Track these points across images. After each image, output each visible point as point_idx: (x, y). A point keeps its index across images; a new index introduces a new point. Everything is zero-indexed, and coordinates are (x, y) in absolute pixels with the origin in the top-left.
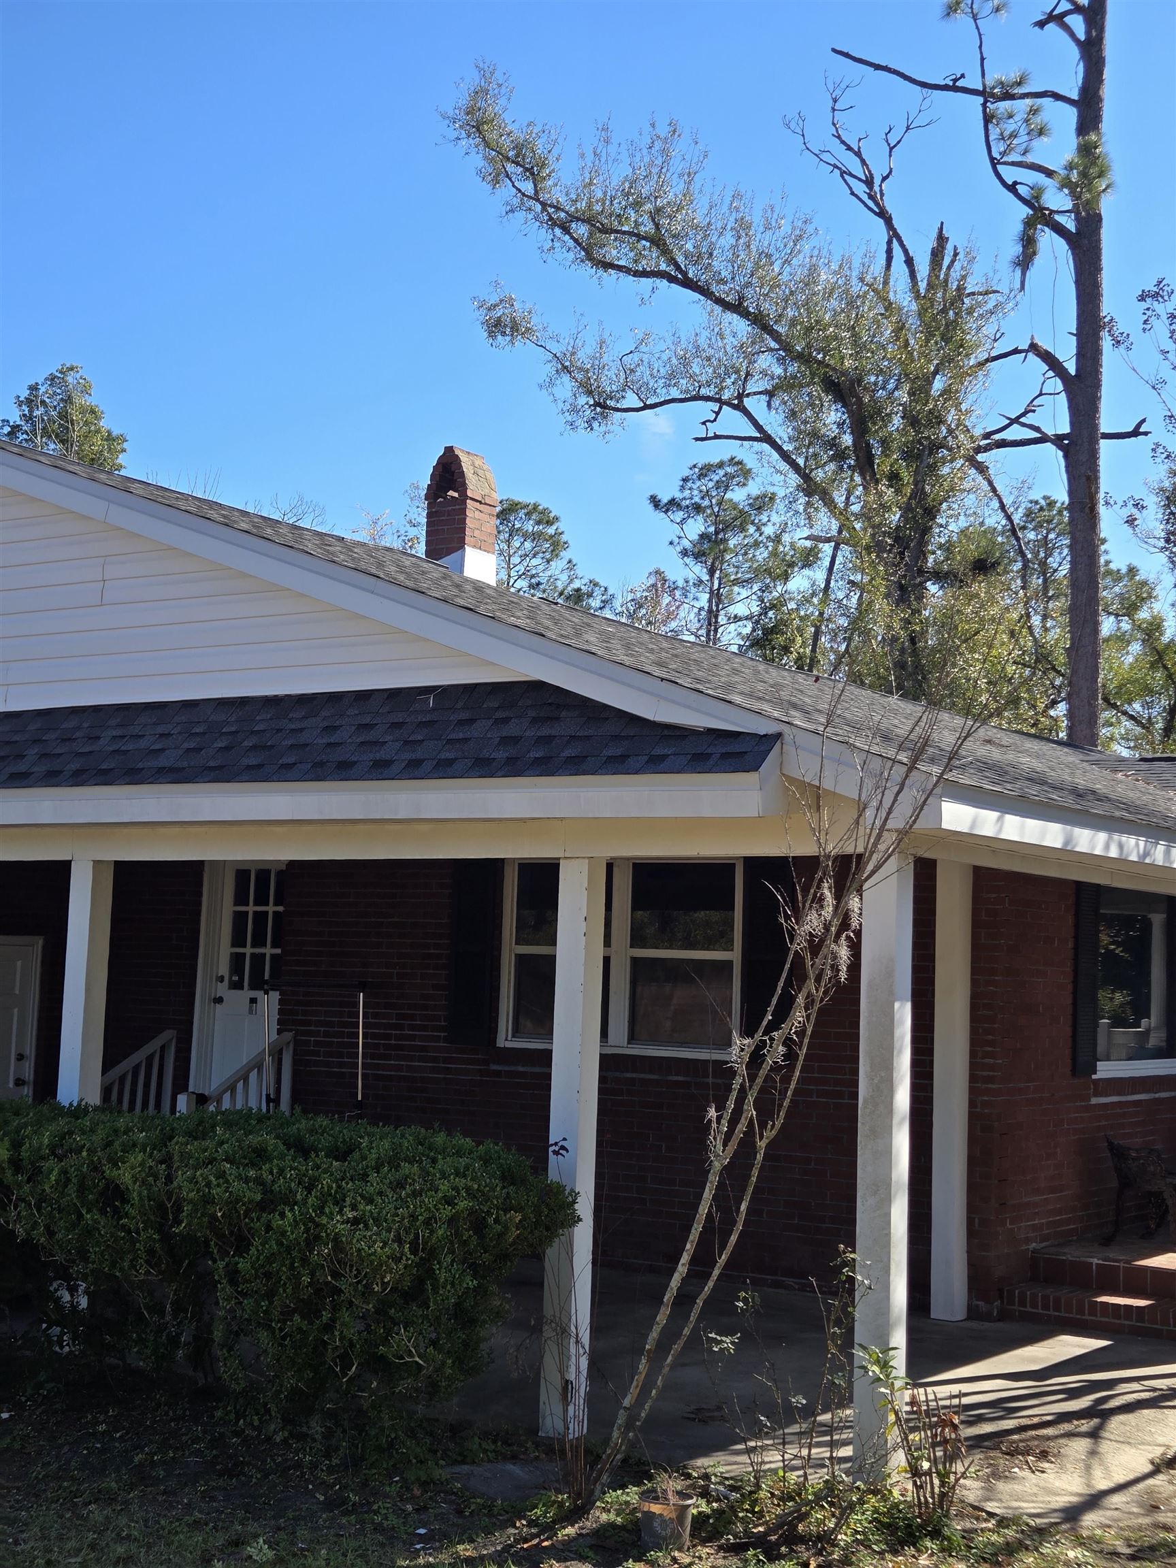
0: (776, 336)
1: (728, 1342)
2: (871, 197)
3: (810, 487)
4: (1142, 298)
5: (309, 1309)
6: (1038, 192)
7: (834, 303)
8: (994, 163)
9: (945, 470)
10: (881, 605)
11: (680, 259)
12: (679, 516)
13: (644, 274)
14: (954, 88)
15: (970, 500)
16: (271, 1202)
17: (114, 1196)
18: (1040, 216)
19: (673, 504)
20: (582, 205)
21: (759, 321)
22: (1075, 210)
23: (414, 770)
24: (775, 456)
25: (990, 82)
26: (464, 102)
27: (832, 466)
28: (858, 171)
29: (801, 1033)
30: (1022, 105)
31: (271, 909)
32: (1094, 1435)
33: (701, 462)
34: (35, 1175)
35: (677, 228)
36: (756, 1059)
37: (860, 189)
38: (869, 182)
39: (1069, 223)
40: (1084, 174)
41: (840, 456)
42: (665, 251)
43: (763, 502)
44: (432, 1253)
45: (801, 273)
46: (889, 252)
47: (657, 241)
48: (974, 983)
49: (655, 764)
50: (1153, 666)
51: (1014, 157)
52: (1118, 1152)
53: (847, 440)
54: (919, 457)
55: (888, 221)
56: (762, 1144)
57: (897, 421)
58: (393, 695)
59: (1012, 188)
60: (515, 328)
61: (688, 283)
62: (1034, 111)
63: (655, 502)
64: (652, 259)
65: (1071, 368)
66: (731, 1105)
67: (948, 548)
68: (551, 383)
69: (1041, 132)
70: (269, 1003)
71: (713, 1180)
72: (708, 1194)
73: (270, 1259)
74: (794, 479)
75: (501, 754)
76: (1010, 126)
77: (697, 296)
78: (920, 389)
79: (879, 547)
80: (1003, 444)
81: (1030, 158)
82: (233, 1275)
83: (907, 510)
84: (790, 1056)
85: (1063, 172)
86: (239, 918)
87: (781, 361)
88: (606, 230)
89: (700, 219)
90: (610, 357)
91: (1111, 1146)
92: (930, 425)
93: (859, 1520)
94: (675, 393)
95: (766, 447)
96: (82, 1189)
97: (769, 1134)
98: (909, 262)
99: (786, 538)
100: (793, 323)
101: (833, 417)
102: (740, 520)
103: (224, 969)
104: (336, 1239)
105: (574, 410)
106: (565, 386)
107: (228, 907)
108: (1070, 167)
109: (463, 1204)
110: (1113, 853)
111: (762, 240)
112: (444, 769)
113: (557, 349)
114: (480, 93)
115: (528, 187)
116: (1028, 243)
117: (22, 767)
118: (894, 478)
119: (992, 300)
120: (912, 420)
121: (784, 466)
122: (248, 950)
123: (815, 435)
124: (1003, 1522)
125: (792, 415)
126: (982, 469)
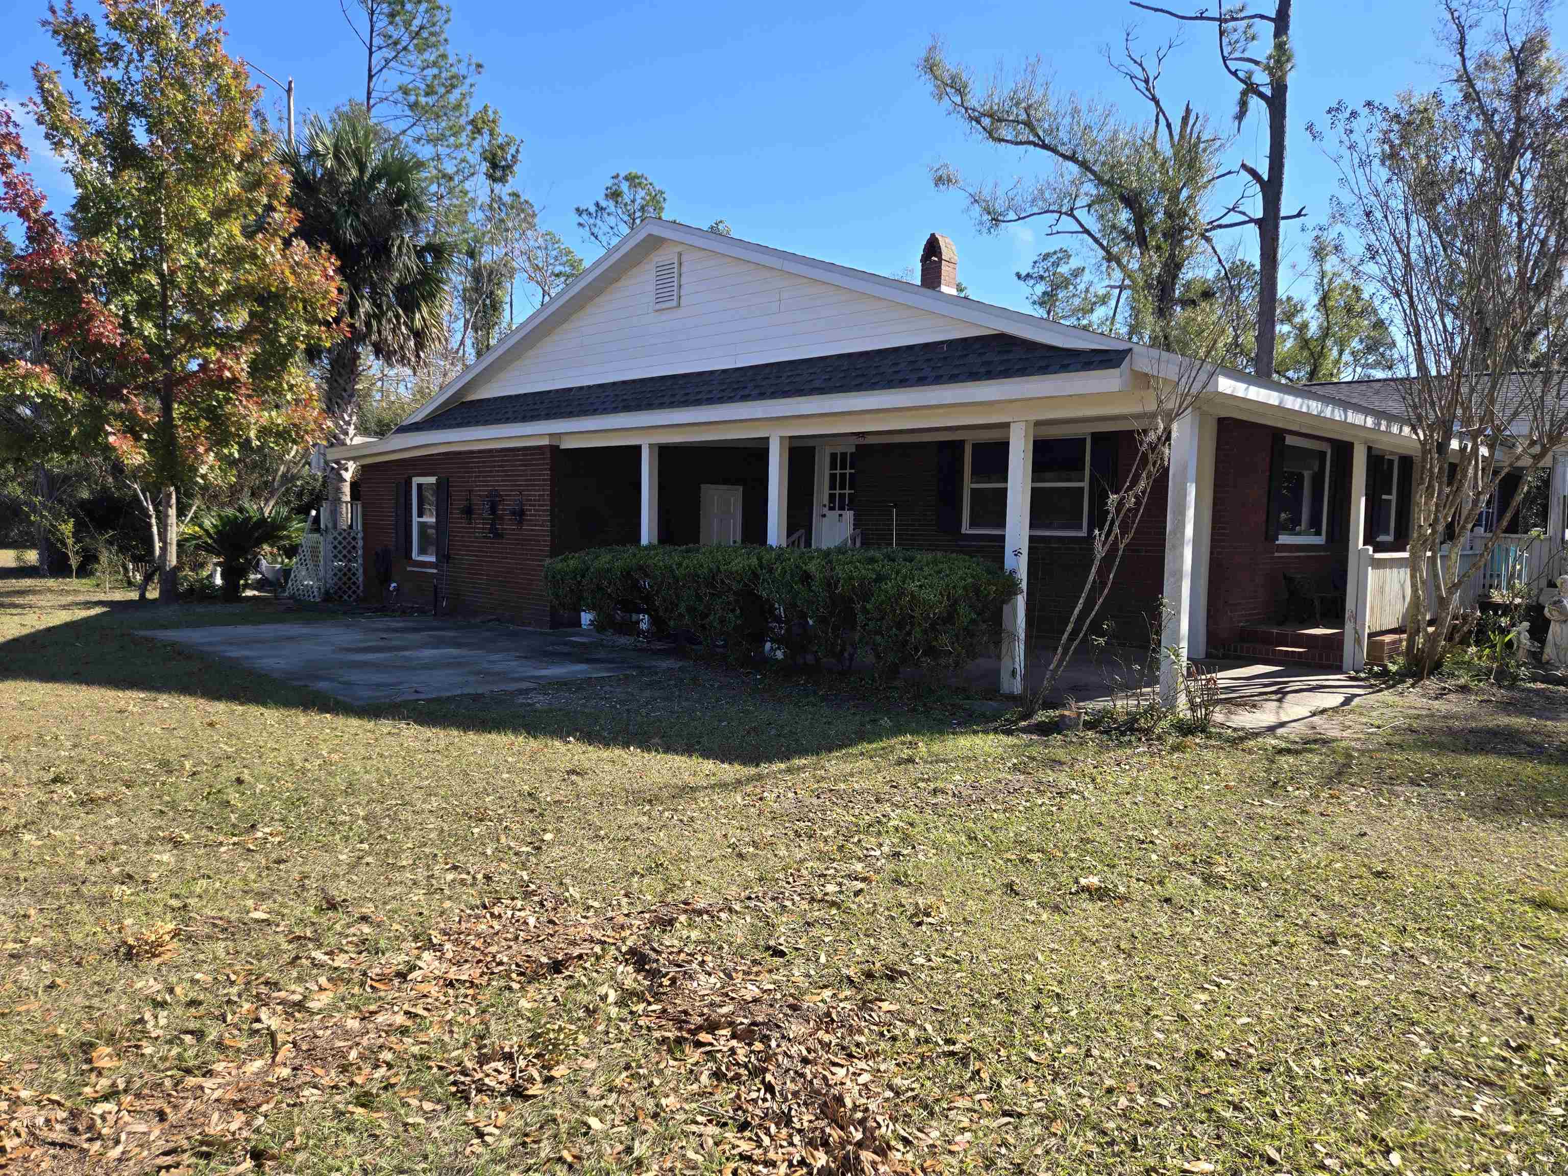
0: (1093, 173)
1: (1101, 640)
2: (1148, 90)
3: (1110, 257)
4: (1329, 112)
5: (900, 626)
6: (1250, 74)
7: (1127, 151)
8: (1224, 59)
9: (1187, 243)
10: (1149, 319)
11: (1041, 134)
12: (1032, 282)
13: (1021, 143)
14: (1201, 18)
15: (1201, 259)
16: (880, 578)
17: (806, 577)
18: (1251, 88)
19: (1028, 276)
20: (987, 107)
21: (1084, 165)
22: (1271, 83)
23: (938, 380)
24: (1090, 240)
25: (1224, 10)
26: (923, 54)
27: (1123, 244)
28: (1141, 75)
29: (1143, 492)
30: (1244, 23)
31: (848, 471)
32: (1280, 700)
33: (1044, 252)
34: (771, 571)
35: (1039, 115)
36: (1120, 504)
37: (1142, 85)
38: (1146, 81)
39: (1268, 91)
40: (1278, 61)
41: (1128, 238)
42: (1033, 129)
43: (1078, 272)
44: (956, 602)
45: (1109, 135)
46: (1157, 121)
47: (1028, 124)
48: (1215, 492)
49: (1065, 368)
50: (1302, 348)
51: (1237, 55)
52: (1289, 580)
53: (1132, 229)
54: (1173, 236)
55: (1157, 103)
56: (1122, 546)
57: (1161, 215)
58: (926, 346)
59: (1235, 74)
60: (949, 180)
61: (1045, 146)
62: (1249, 26)
63: (1019, 276)
64: (1026, 135)
65: (1266, 177)
66: (1106, 528)
67: (1188, 286)
68: (968, 209)
69: (1253, 38)
70: (849, 515)
71: (1097, 563)
72: (1094, 570)
73: (883, 602)
74: (1101, 253)
75: (983, 370)
76: (1235, 37)
77: (1049, 153)
78: (1174, 198)
79: (1149, 286)
80: (1220, 226)
81: (1247, 55)
82: (865, 610)
83: (1165, 265)
84: (1138, 503)
85: (1265, 61)
86: (833, 477)
87: (1097, 186)
88: (1000, 120)
89: (1051, 109)
90: (1000, 192)
91: (1285, 577)
92: (1179, 217)
93: (1164, 724)
94: (1036, 210)
95: (1086, 236)
96: (792, 576)
97: (1126, 541)
98: (1169, 126)
99: (1092, 290)
100: (1104, 164)
101: (1124, 216)
102: (1065, 283)
103: (826, 501)
104: (912, 594)
105: (981, 223)
106: (977, 209)
107: (827, 472)
108: (1270, 57)
109: (970, 580)
110: (1304, 410)
111: (1086, 118)
112: (954, 378)
113: (971, 190)
114: (932, 49)
115: (958, 100)
116: (1243, 105)
117: (746, 392)
118: (1158, 248)
119: (1218, 143)
120: (1169, 215)
121: (1096, 246)
122: (837, 492)
123: (1114, 227)
124: (1235, 730)
125: (1102, 217)
126: (1208, 240)
